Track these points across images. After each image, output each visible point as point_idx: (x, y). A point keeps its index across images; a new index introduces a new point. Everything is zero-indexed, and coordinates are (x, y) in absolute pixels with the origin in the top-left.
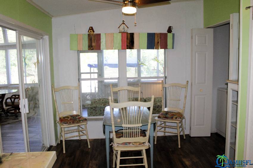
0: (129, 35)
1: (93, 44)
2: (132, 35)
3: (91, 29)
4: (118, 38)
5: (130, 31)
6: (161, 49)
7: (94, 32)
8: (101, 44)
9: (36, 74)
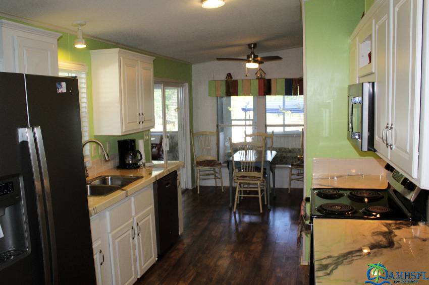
0: (266, 81)
1: (231, 91)
2: (269, 81)
3: (229, 75)
4: (255, 84)
5: (267, 77)
6: (294, 95)
7: (231, 78)
8: (239, 90)
9: (176, 121)
